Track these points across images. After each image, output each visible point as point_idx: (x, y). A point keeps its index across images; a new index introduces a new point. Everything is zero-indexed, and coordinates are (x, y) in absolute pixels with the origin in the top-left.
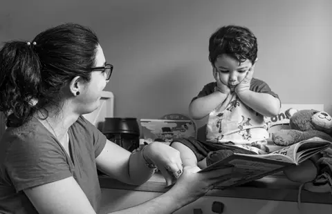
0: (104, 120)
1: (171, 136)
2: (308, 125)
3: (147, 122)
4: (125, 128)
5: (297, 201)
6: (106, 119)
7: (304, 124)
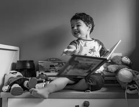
0: (16, 62)
1: (54, 69)
2: (120, 63)
5: (125, 98)
7: (118, 62)
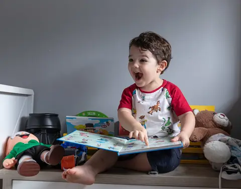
0: (28, 115)
3: (72, 118)
4: (49, 123)
5: (219, 187)
6: (30, 115)
7: (208, 123)
